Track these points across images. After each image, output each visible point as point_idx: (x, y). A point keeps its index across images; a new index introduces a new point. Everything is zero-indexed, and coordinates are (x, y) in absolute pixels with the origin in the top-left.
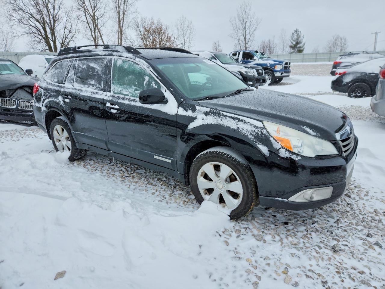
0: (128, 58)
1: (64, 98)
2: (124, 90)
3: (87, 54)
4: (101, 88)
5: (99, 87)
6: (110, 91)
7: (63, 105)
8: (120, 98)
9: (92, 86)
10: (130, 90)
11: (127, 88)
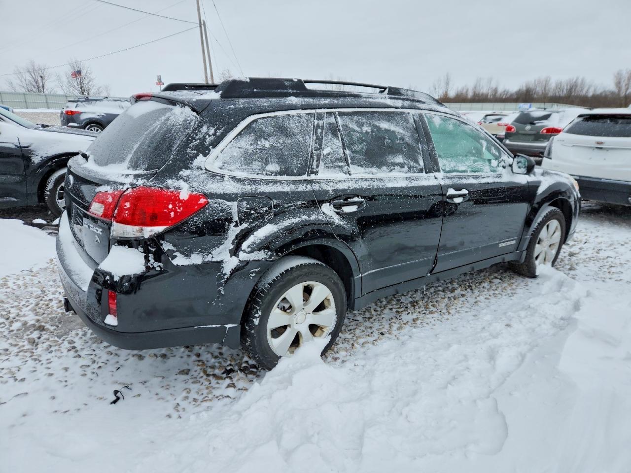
0: (440, 112)
1: (338, 207)
2: (460, 165)
3: (349, 100)
4: (419, 168)
5: (415, 167)
6: (438, 171)
7: (342, 223)
8: (459, 178)
9: (399, 167)
10: (467, 163)
11: (462, 161)
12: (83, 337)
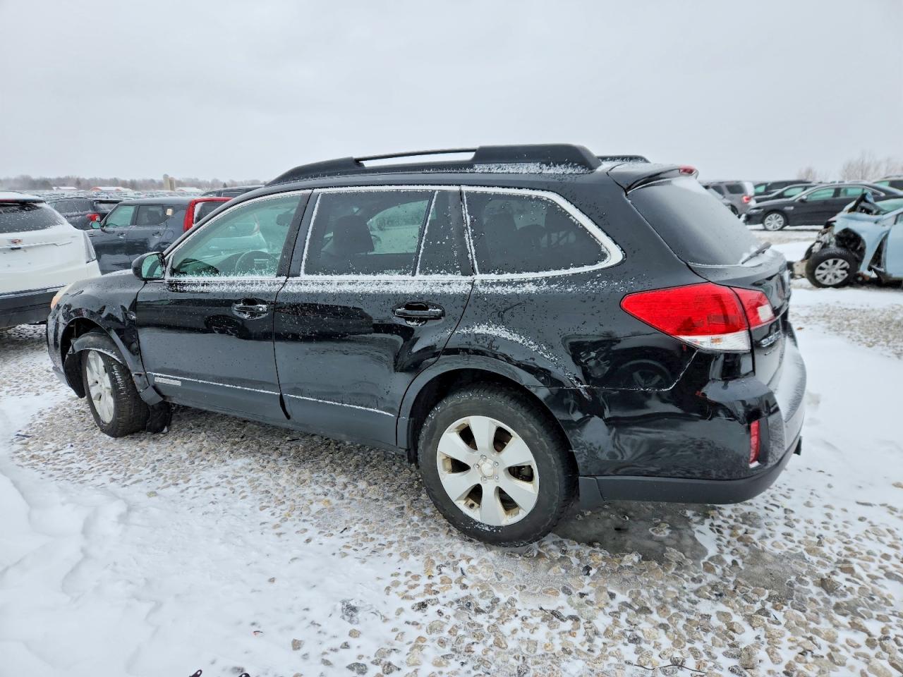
12: (768, 535)
